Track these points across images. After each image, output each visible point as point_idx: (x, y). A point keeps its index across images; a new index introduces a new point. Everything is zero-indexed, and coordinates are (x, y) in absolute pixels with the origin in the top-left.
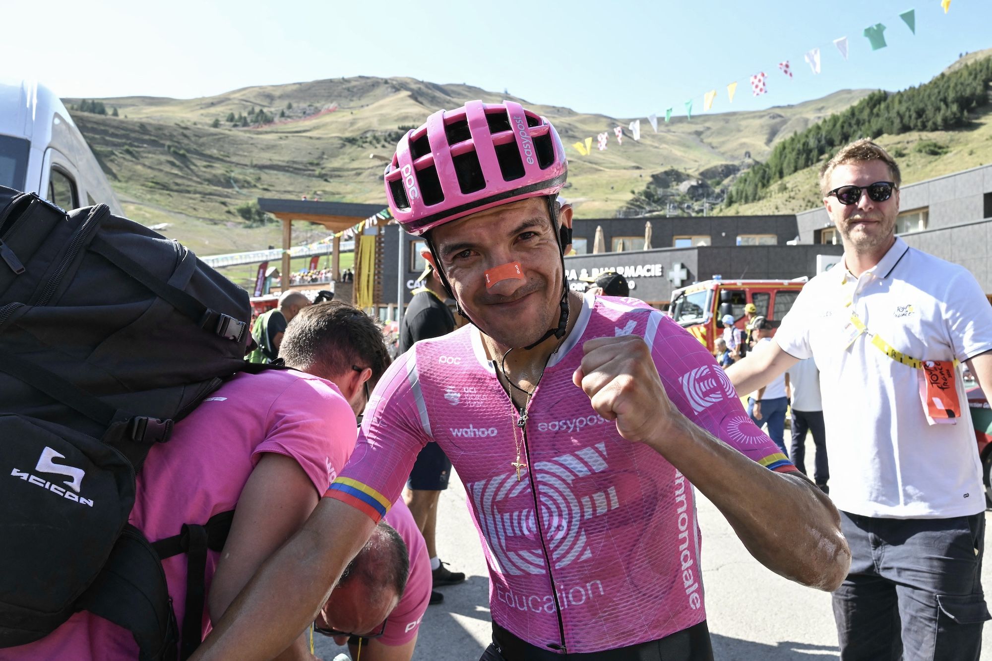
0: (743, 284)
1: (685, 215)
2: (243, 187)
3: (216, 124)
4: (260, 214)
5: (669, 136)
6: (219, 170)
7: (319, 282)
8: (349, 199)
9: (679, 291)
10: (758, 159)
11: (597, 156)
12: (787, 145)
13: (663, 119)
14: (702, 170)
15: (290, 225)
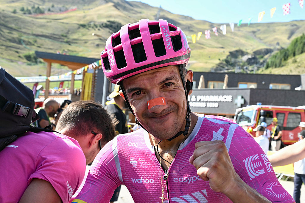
0: (272, 108)
1: (245, 72)
2: (27, 45)
3: (15, 12)
4: (35, 58)
5: (240, 33)
6: (15, 35)
7: (63, 94)
8: (81, 54)
9: (240, 109)
10: (284, 46)
11: (203, 41)
12: (298, 40)
13: (237, 24)
14: (254, 50)
15: (51, 65)
